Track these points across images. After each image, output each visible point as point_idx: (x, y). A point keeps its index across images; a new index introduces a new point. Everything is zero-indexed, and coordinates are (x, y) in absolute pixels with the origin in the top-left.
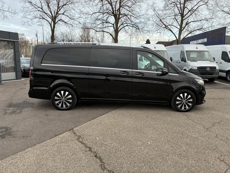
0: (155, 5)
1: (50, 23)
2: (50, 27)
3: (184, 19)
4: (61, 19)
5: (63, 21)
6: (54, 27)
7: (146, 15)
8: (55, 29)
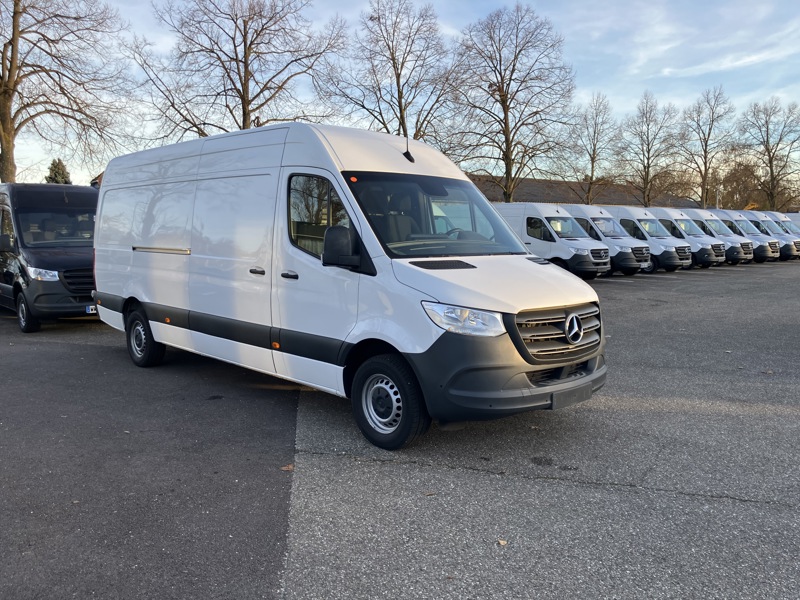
0: (147, 48)
3: (254, 110)
7: (120, 81)
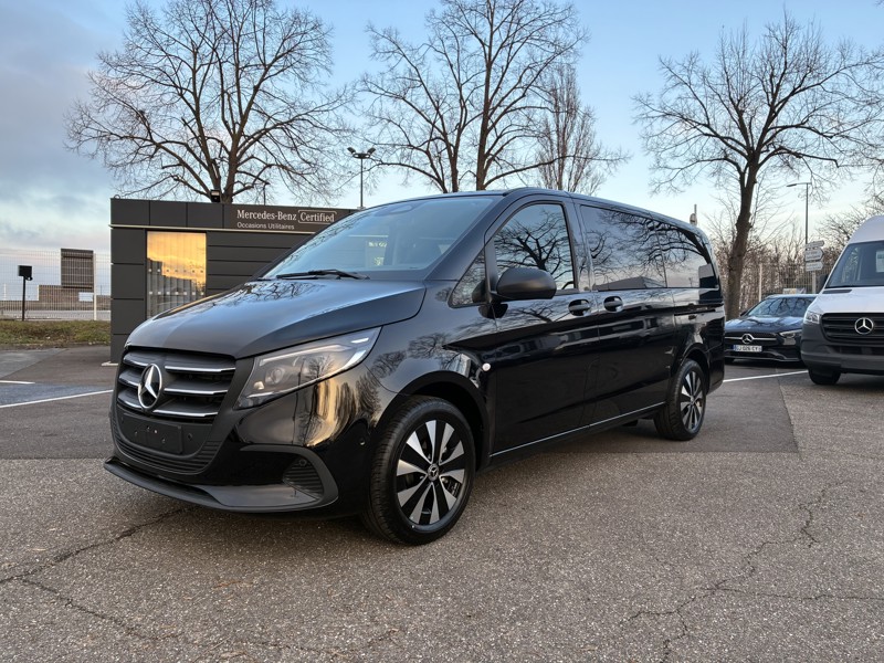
1: (743, 168)
2: (738, 185)
4: (781, 148)
5: (789, 152)
6: (752, 181)
8: (756, 186)
